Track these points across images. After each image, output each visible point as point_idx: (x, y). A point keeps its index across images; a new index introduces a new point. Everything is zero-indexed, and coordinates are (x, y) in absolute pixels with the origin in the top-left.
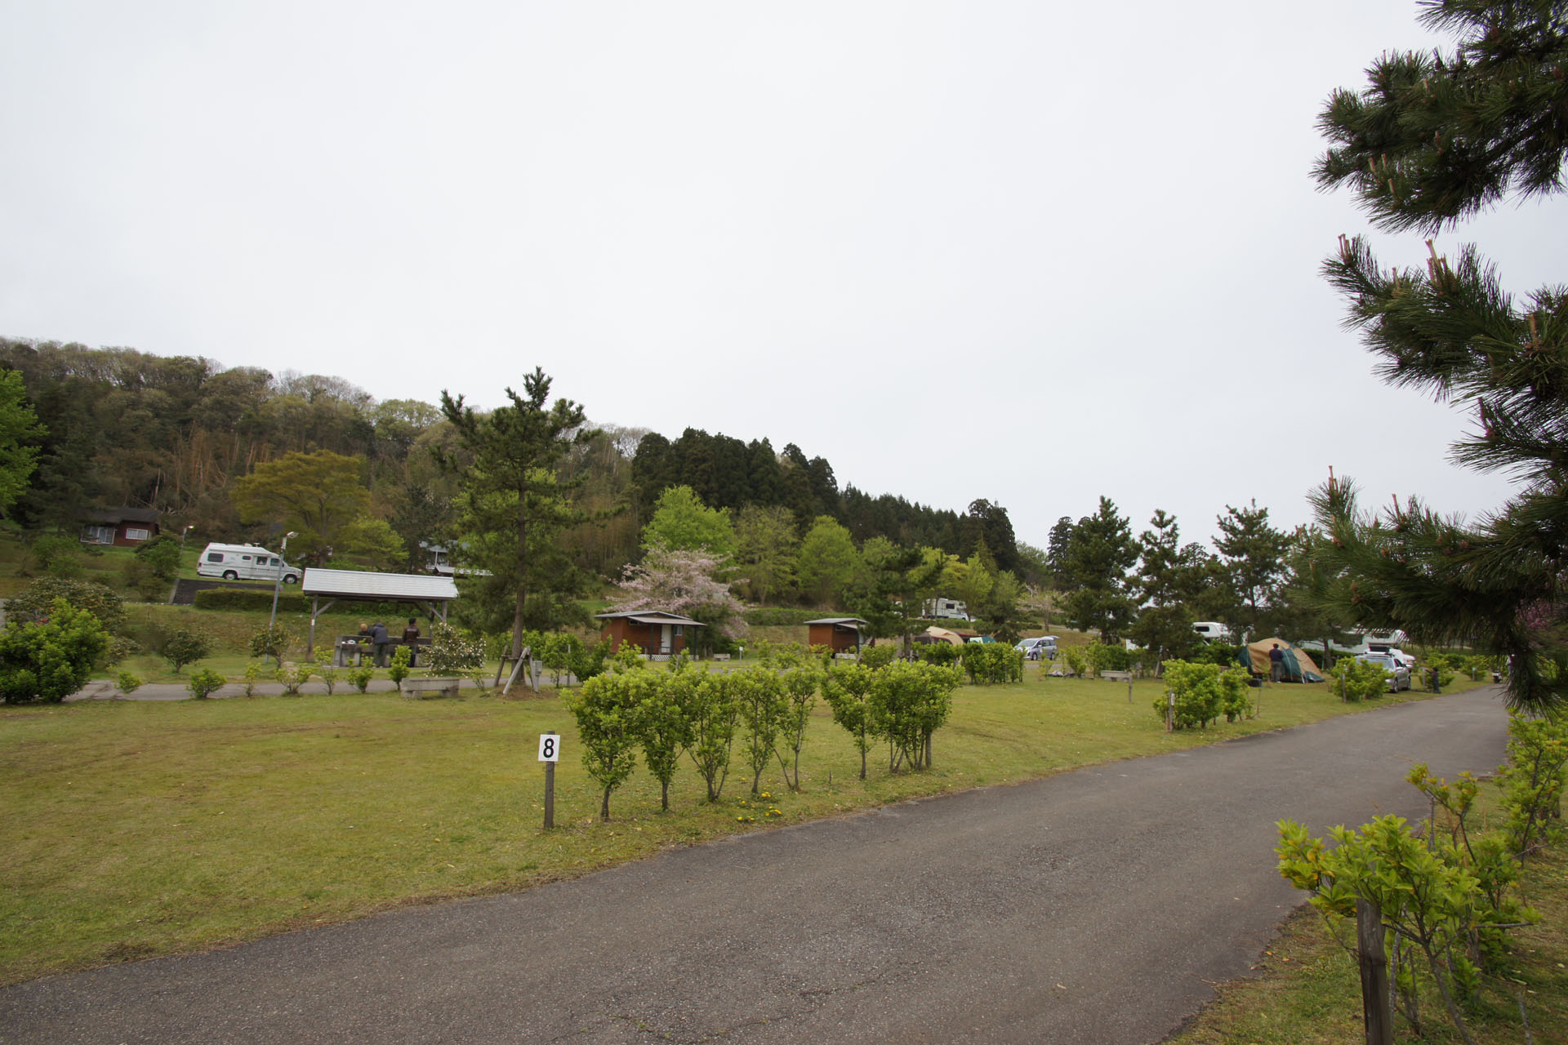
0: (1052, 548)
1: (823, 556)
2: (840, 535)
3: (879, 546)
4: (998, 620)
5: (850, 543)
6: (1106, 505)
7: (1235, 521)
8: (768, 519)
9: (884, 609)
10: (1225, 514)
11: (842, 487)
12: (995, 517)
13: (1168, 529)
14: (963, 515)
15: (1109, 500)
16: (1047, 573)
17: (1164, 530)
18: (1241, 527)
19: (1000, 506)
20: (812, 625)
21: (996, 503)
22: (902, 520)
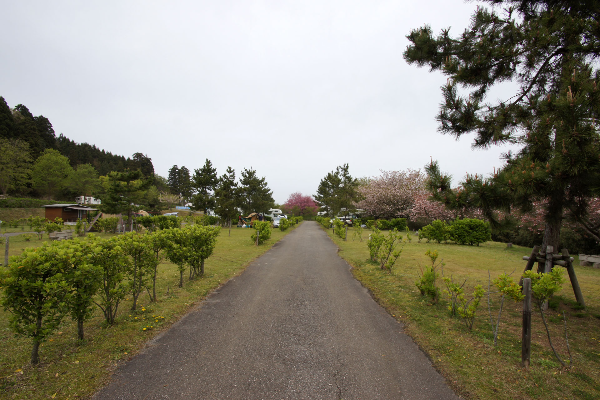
0: (170, 177)
1: (51, 170)
2: (63, 160)
3: (87, 168)
4: (152, 206)
5: (69, 165)
6: (208, 162)
7: (246, 173)
8: (8, 146)
9: (118, 200)
10: (244, 171)
11: (57, 135)
12: (146, 161)
13: (232, 174)
14: (129, 159)
15: (210, 161)
16: (167, 187)
17: (231, 174)
18: (247, 175)
19: (148, 157)
20: (46, 208)
21: (146, 155)
22: (95, 157)
